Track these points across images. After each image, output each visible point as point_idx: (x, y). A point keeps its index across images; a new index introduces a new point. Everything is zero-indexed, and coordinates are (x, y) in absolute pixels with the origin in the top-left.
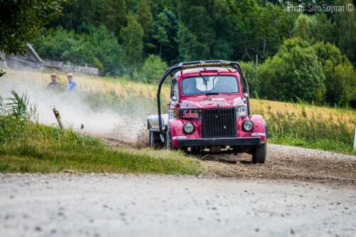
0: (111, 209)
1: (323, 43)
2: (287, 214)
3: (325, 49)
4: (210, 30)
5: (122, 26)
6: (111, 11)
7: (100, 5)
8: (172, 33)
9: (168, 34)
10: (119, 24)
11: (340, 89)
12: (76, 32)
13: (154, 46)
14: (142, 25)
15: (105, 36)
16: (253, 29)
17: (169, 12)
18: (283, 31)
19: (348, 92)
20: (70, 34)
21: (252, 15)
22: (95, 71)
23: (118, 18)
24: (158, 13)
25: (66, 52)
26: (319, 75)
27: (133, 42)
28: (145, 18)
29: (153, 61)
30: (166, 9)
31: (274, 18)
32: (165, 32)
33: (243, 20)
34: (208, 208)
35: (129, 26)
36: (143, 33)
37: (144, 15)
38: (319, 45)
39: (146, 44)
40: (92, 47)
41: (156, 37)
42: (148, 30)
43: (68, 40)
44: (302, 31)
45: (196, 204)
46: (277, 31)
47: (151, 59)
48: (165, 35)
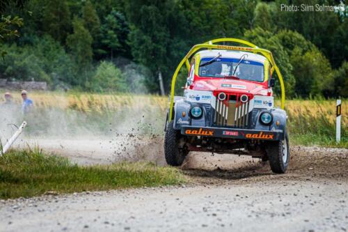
0: (113, 225)
1: (286, 31)
2: (287, 213)
3: (289, 38)
4: (164, 28)
5: (68, 33)
6: (55, 19)
7: (41, 14)
8: (123, 36)
9: (118, 37)
10: (64, 31)
11: (310, 79)
12: (18, 45)
13: (104, 52)
14: (90, 31)
15: (51, 46)
16: (210, 23)
17: (118, 14)
18: (243, 22)
19: (319, 82)
20: (12, 48)
21: (207, 7)
22: (44, 85)
23: (63, 26)
24: (106, 16)
25: (10, 68)
26: (286, 66)
27: (82, 50)
28: (92, 23)
29: (106, 68)
30: (114, 11)
31: (231, 9)
32: (115, 36)
33: (199, 15)
34: (208, 215)
35: (76, 32)
36: (92, 39)
37: (90, 19)
38: (282, 33)
39: (96, 51)
40: (37, 60)
41: (106, 41)
42: (96, 35)
43: (11, 54)
44: (263, 21)
45: (195, 213)
46: (236, 23)
47: (103, 66)
48: (115, 39)
